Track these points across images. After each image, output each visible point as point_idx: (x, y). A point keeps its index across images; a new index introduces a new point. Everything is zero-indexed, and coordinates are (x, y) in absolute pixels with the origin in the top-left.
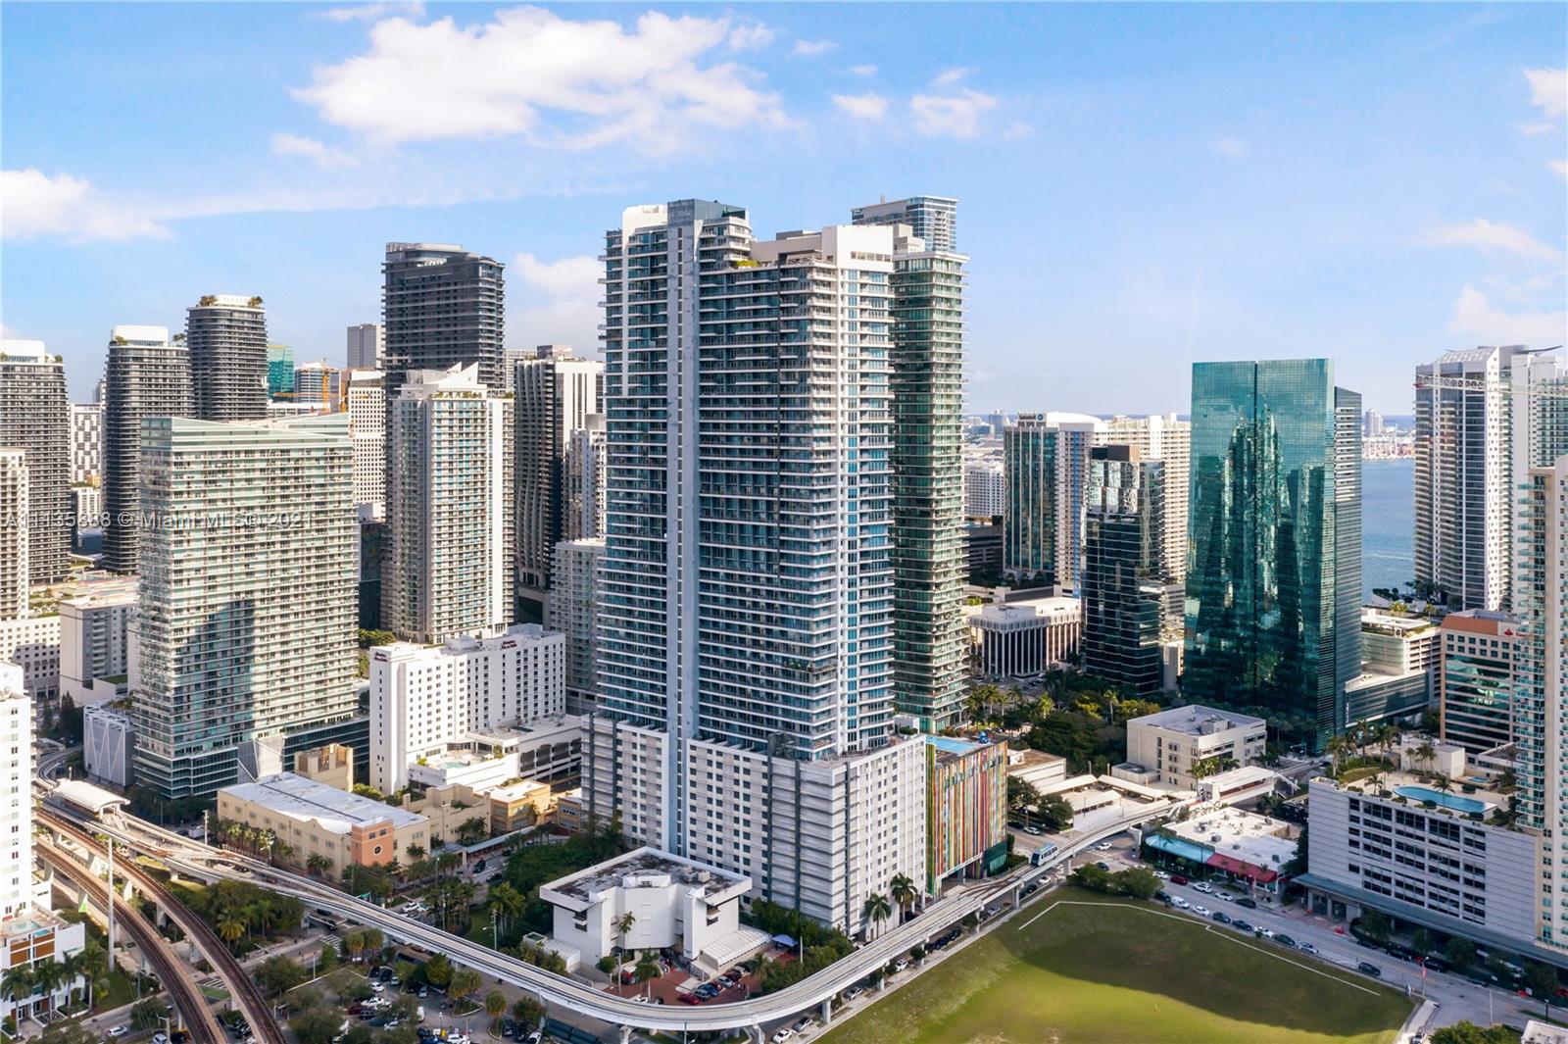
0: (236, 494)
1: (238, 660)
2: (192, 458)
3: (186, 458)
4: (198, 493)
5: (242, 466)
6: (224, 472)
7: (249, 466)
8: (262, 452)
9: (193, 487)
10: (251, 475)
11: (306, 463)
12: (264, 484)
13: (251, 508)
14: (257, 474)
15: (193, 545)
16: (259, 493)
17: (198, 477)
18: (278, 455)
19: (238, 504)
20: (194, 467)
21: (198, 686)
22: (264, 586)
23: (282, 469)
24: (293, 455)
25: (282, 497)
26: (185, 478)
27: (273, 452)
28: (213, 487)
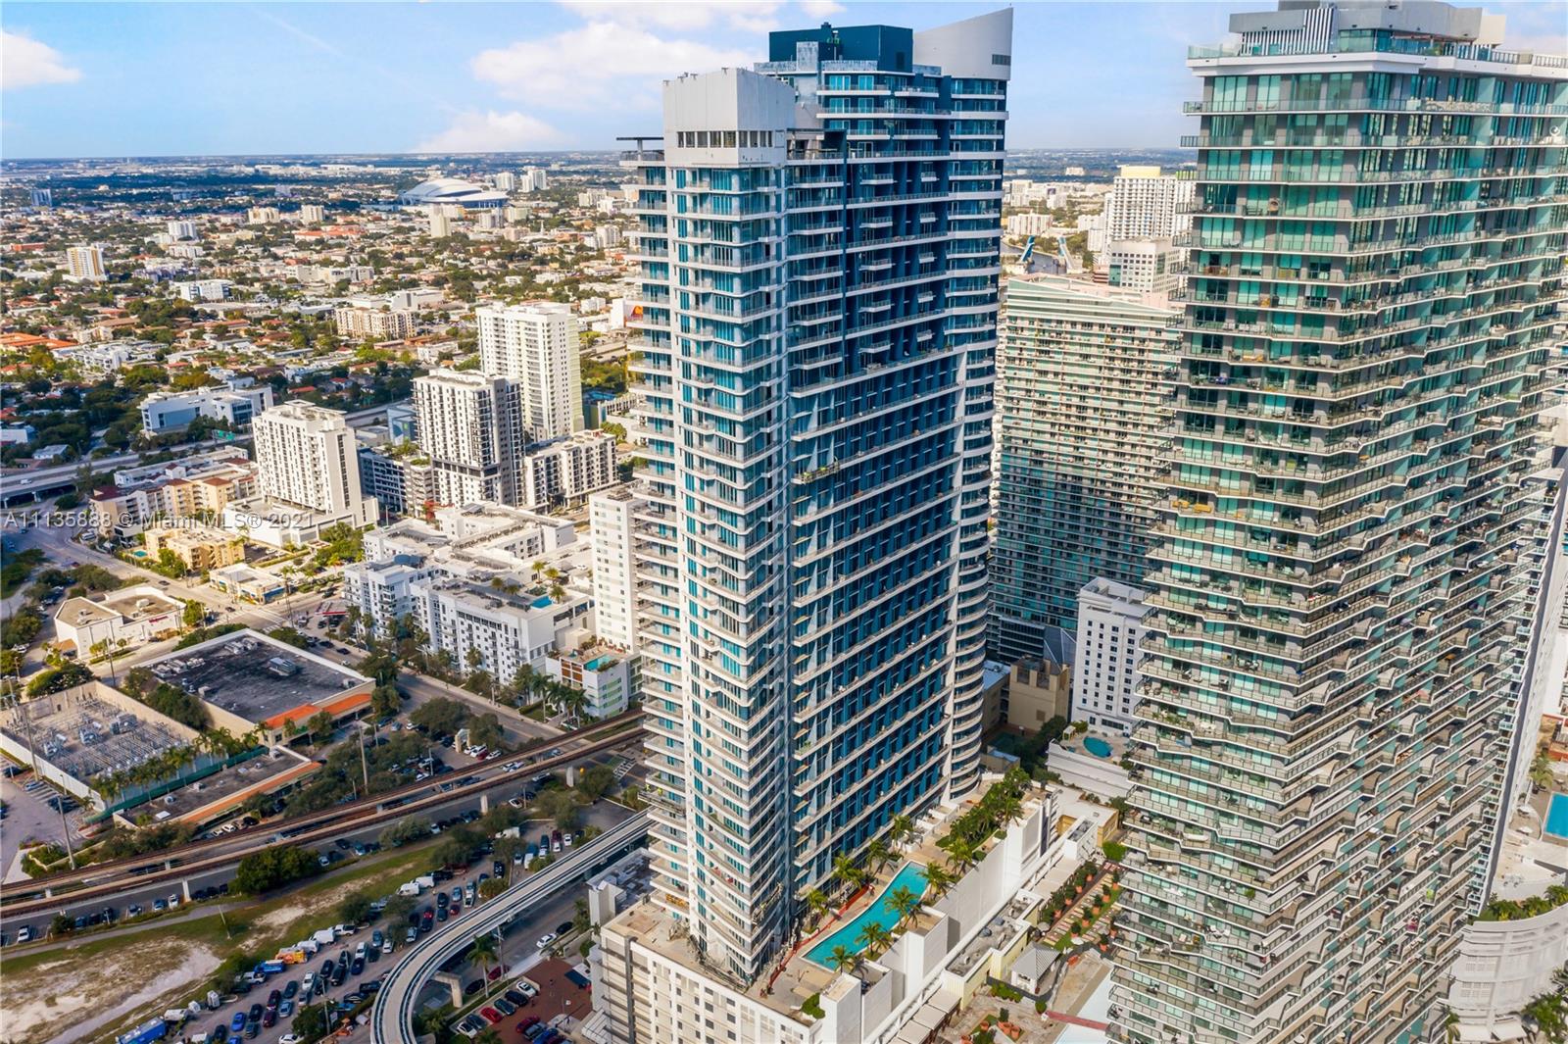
0: (1067, 369)
1: (1060, 544)
2: (1025, 324)
3: (1020, 324)
4: (1030, 361)
5: (1077, 338)
6: (1059, 343)
7: (1084, 339)
8: (1102, 326)
9: (1025, 354)
10: (1085, 351)
11: (1152, 346)
12: (1100, 362)
13: (1086, 388)
14: (1094, 351)
15: (1022, 414)
16: (1095, 372)
17: (1030, 345)
18: (1120, 332)
19: (1068, 380)
20: (1026, 333)
21: (1020, 555)
22: (1092, 474)
23: (1125, 350)
24: (1138, 334)
25: (1122, 381)
26: (1018, 343)
27: (1114, 328)
28: (1044, 357)
